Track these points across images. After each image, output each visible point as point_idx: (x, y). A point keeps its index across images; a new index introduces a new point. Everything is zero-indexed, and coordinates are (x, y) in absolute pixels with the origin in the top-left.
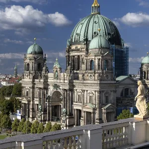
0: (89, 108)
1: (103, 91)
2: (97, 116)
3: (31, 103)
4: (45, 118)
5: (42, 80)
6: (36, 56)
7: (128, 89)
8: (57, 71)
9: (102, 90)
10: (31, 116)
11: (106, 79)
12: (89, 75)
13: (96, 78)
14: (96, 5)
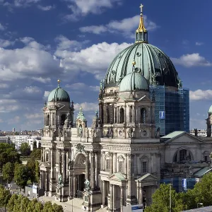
0: (117, 180)
1: (138, 155)
2: (128, 192)
3: (52, 170)
4: (66, 193)
5: (62, 139)
6: (58, 104)
7: (186, 151)
8: (81, 125)
9: (136, 152)
10: (51, 189)
11: (142, 136)
12: (118, 130)
13: (127, 135)
14: (142, 31)
